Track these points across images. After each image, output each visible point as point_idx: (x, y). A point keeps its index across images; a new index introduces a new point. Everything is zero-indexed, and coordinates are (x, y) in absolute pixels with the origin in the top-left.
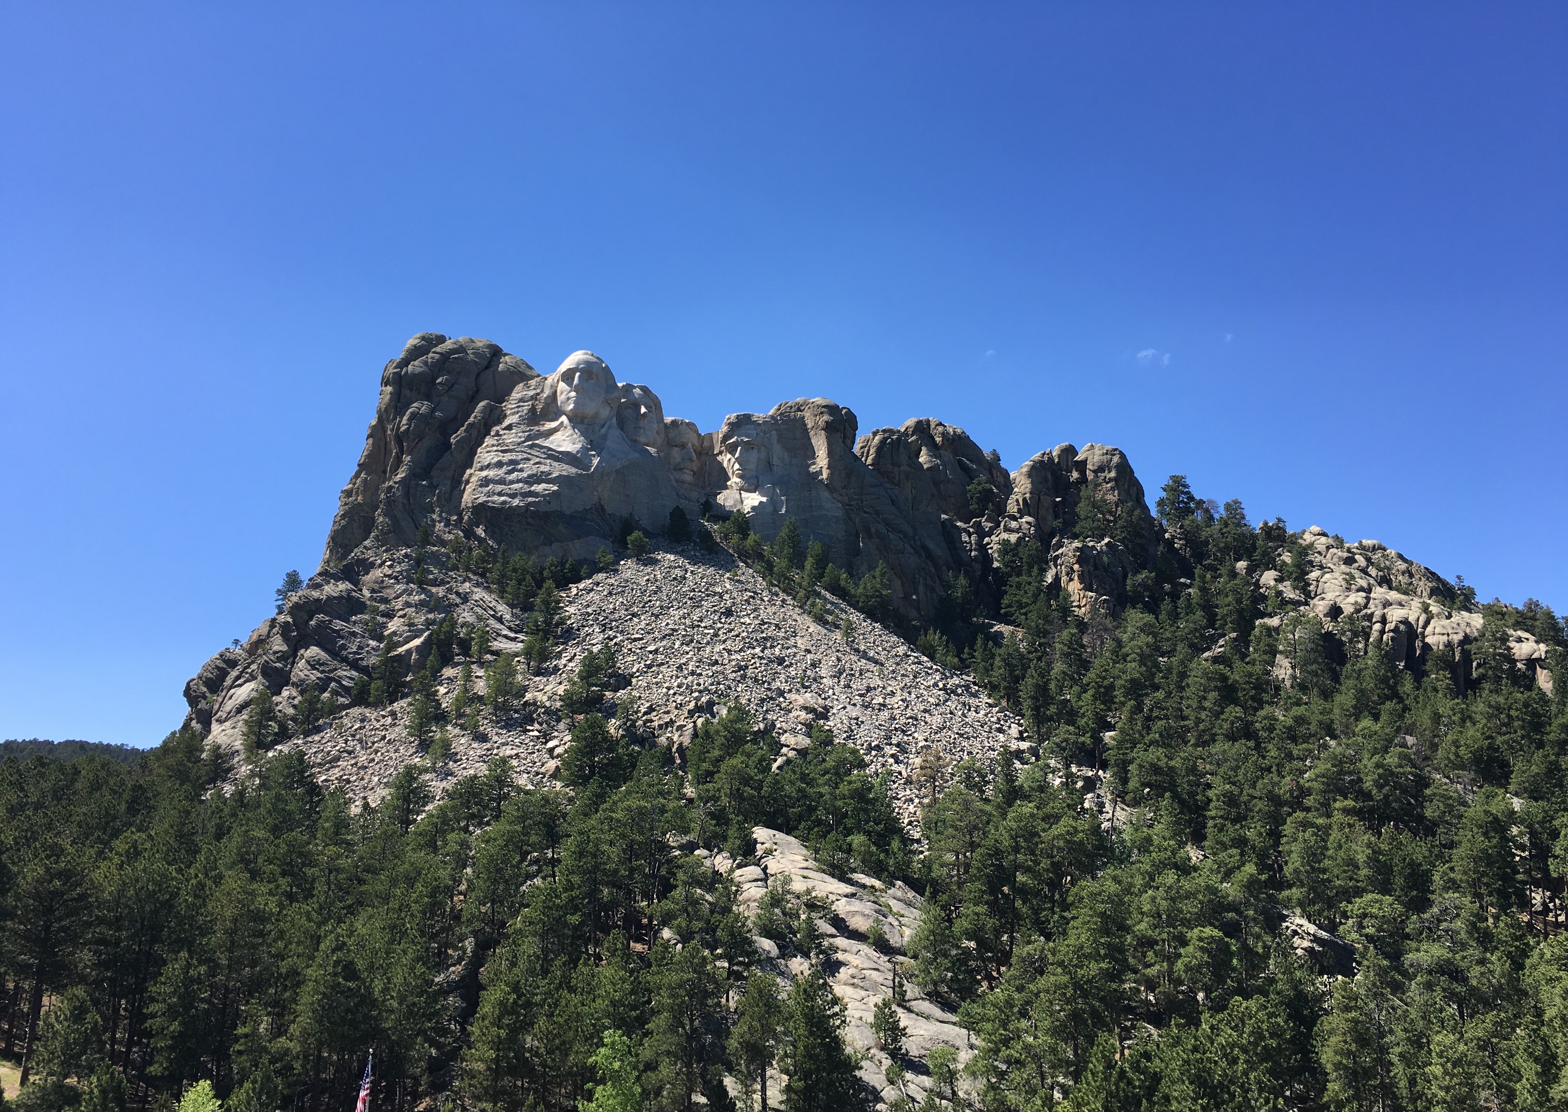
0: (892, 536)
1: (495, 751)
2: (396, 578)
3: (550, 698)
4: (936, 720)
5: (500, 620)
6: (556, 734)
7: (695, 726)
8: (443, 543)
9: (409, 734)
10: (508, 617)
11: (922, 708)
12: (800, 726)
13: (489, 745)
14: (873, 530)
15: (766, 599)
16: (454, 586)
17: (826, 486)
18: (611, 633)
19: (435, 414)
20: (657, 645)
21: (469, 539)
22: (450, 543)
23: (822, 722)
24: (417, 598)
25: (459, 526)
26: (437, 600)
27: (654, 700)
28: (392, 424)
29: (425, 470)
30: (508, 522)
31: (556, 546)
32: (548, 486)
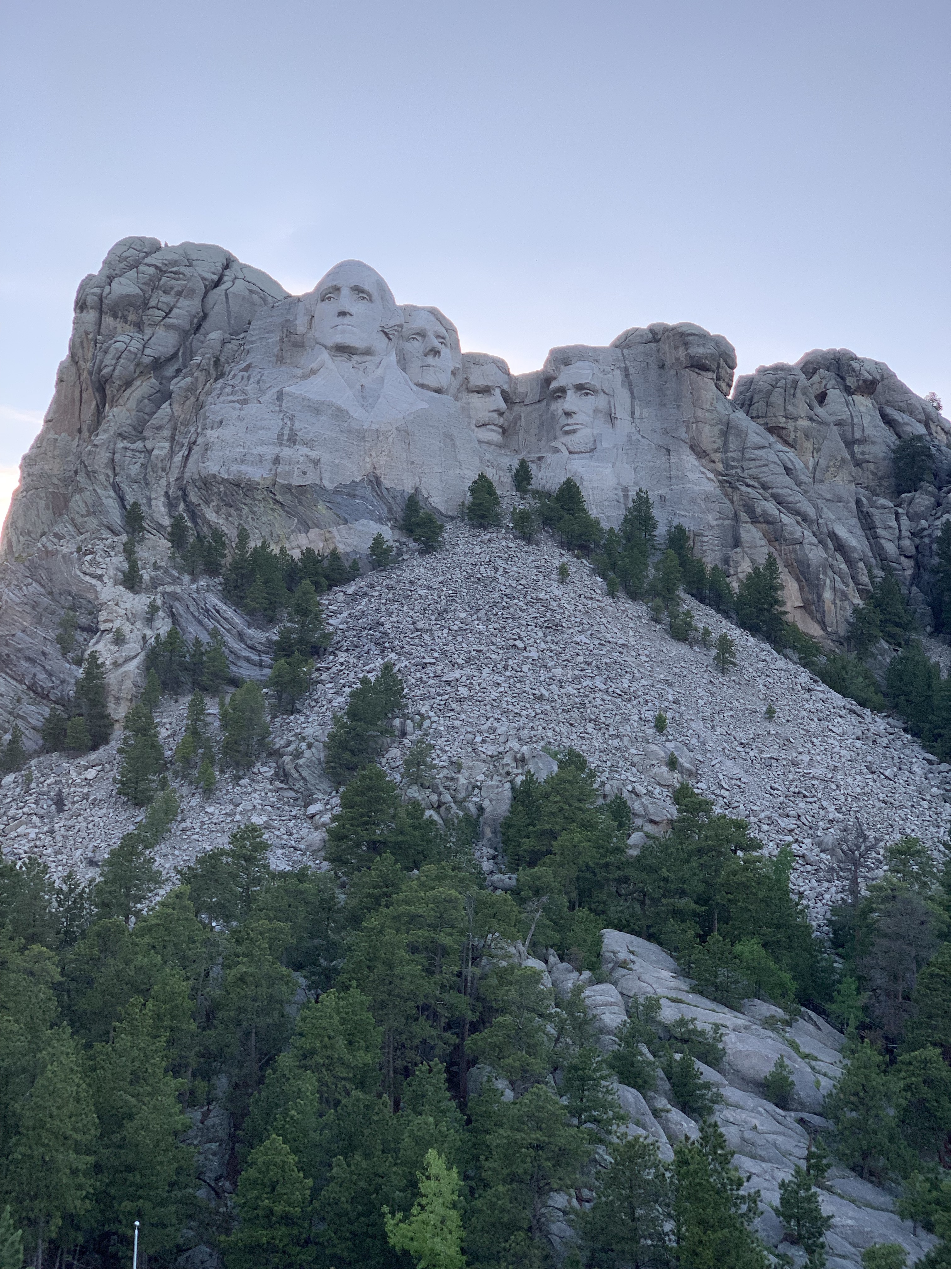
0: (787, 519)
1: (238, 818)
2: (100, 578)
3: (310, 746)
4: (854, 784)
5: (241, 637)
6: (320, 796)
7: (513, 789)
8: (160, 527)
9: (120, 792)
10: (250, 632)
13: (228, 808)
14: (758, 510)
15: (607, 609)
16: (178, 590)
17: (692, 448)
18: (392, 655)
19: (148, 351)
20: (457, 673)
21: (195, 523)
22: (169, 529)
23: (691, 783)
24: (128, 605)
25: (182, 506)
26: (153, 609)
27: (453, 750)
28: (89, 364)
29: (135, 429)
30: (248, 501)
31: (314, 533)
32: (305, 450)
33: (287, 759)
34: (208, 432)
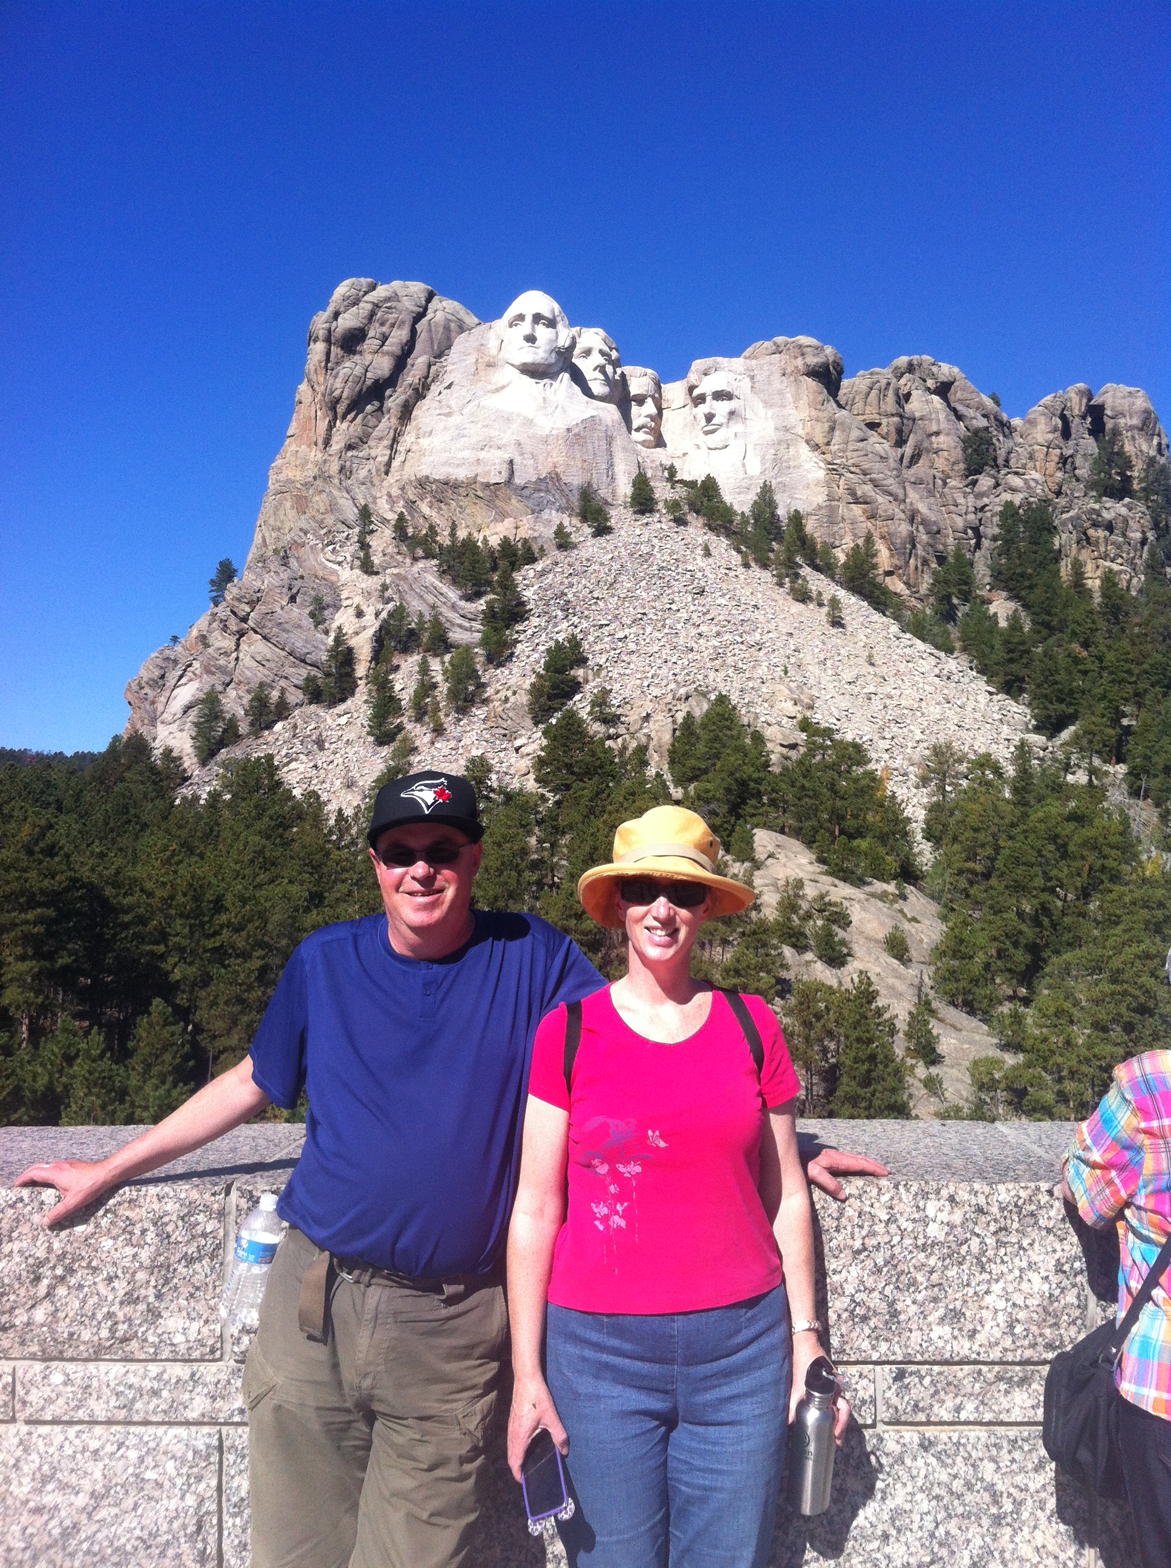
0: (881, 499)
1: (460, 751)
2: (339, 563)
3: (515, 693)
4: (935, 712)
5: (454, 607)
6: (523, 732)
7: (674, 722)
8: (384, 521)
9: (368, 734)
10: (463, 603)
11: (918, 697)
12: (785, 720)
13: (452, 744)
14: (859, 493)
15: (742, 577)
16: (402, 571)
17: (807, 442)
18: (575, 620)
19: (369, 375)
20: (627, 631)
21: (413, 517)
22: (393, 522)
23: (808, 714)
24: (363, 586)
25: (402, 503)
26: (385, 587)
27: (627, 693)
28: (322, 388)
29: (361, 440)
30: (455, 497)
31: (509, 522)
32: (499, 453)
33: (497, 704)
34: (421, 441)
